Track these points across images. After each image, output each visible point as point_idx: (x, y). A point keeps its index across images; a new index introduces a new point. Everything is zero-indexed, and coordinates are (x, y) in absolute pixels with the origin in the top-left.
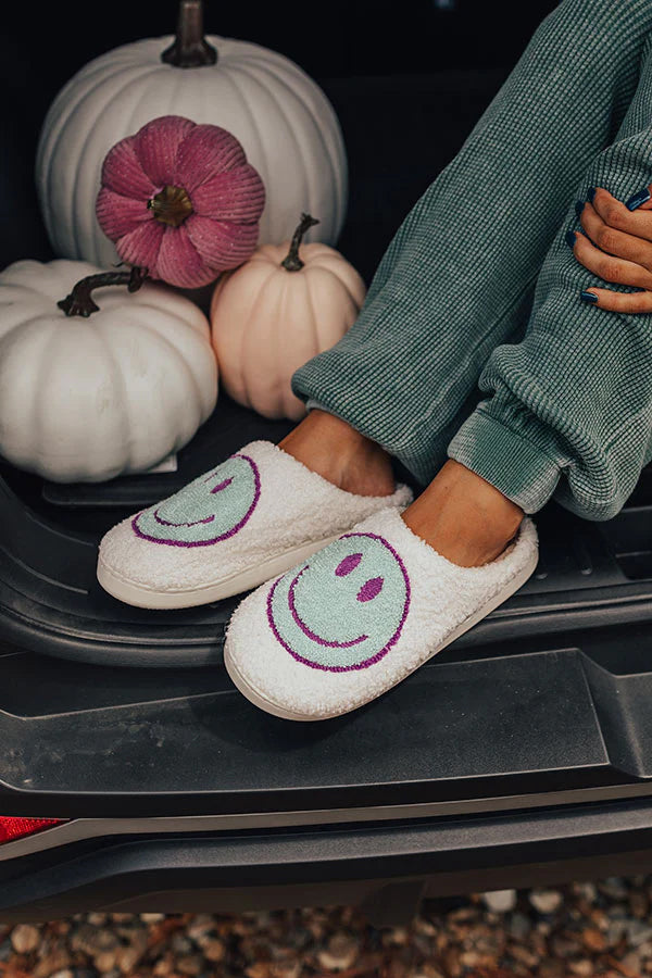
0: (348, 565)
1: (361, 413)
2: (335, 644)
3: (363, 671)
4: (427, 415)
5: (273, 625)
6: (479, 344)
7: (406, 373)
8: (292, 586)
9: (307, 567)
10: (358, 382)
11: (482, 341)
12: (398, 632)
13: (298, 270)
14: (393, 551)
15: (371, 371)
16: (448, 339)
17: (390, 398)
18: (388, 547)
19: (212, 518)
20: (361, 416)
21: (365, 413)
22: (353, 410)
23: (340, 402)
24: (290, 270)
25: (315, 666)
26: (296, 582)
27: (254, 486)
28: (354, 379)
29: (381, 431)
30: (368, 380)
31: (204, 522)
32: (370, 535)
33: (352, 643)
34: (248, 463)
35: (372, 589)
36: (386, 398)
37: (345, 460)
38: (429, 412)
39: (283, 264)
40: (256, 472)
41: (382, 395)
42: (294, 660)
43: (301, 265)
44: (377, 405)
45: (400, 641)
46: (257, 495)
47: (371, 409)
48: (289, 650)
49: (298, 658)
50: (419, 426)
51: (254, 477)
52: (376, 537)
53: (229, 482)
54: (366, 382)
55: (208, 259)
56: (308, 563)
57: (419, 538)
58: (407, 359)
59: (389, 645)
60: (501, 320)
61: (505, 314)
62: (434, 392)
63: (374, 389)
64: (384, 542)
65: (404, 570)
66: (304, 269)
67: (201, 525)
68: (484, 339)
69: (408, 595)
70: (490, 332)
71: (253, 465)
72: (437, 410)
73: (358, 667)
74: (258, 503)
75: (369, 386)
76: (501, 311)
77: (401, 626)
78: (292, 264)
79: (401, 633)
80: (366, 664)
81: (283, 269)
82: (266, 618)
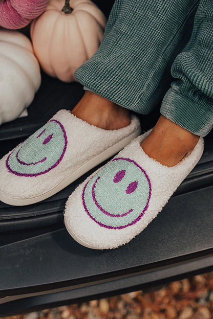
0: (119, 176)
1: (112, 94)
2: (118, 216)
3: (134, 226)
4: (144, 89)
5: (86, 210)
6: (166, 49)
7: (132, 70)
8: (93, 189)
9: (99, 178)
10: (109, 78)
11: (167, 48)
12: (147, 204)
13: (70, 13)
14: (140, 168)
15: (115, 72)
16: (151, 50)
17: (126, 84)
18: (138, 166)
19: (45, 159)
20: (112, 96)
21: (114, 94)
22: (108, 93)
23: (101, 90)
24: (67, 13)
25: (110, 227)
26: (94, 186)
27: (64, 138)
28: (107, 77)
29: (123, 102)
30: (114, 77)
31: (42, 161)
32: (128, 160)
33: (126, 214)
34: (59, 125)
35: (132, 187)
36: (124, 84)
37: (106, 115)
38: (145, 87)
39: (63, 10)
40: (64, 131)
41: (121, 83)
42: (99, 226)
43: (72, 10)
44: (120, 89)
45: (149, 209)
46: (66, 143)
47: (117, 91)
48: (96, 222)
49: (101, 225)
50: (141, 95)
51: (63, 134)
52: (131, 161)
53: (51, 137)
54: (112, 78)
55: (24, 16)
56: (99, 176)
57: (152, 159)
58: (131, 63)
59: (144, 211)
60: (175, 36)
61: (177, 32)
62: (146, 76)
63: (117, 81)
64: (135, 163)
65: (147, 176)
66: (73, 12)
67: (40, 163)
68: (168, 46)
69: (150, 188)
70: (171, 42)
71: (62, 126)
72: (148, 86)
73: (130, 225)
74: (67, 147)
75: (114, 79)
76: (175, 31)
77: (148, 202)
78: (67, 10)
79: (149, 204)
80: (134, 222)
81: (63, 13)
82: (83, 206)
